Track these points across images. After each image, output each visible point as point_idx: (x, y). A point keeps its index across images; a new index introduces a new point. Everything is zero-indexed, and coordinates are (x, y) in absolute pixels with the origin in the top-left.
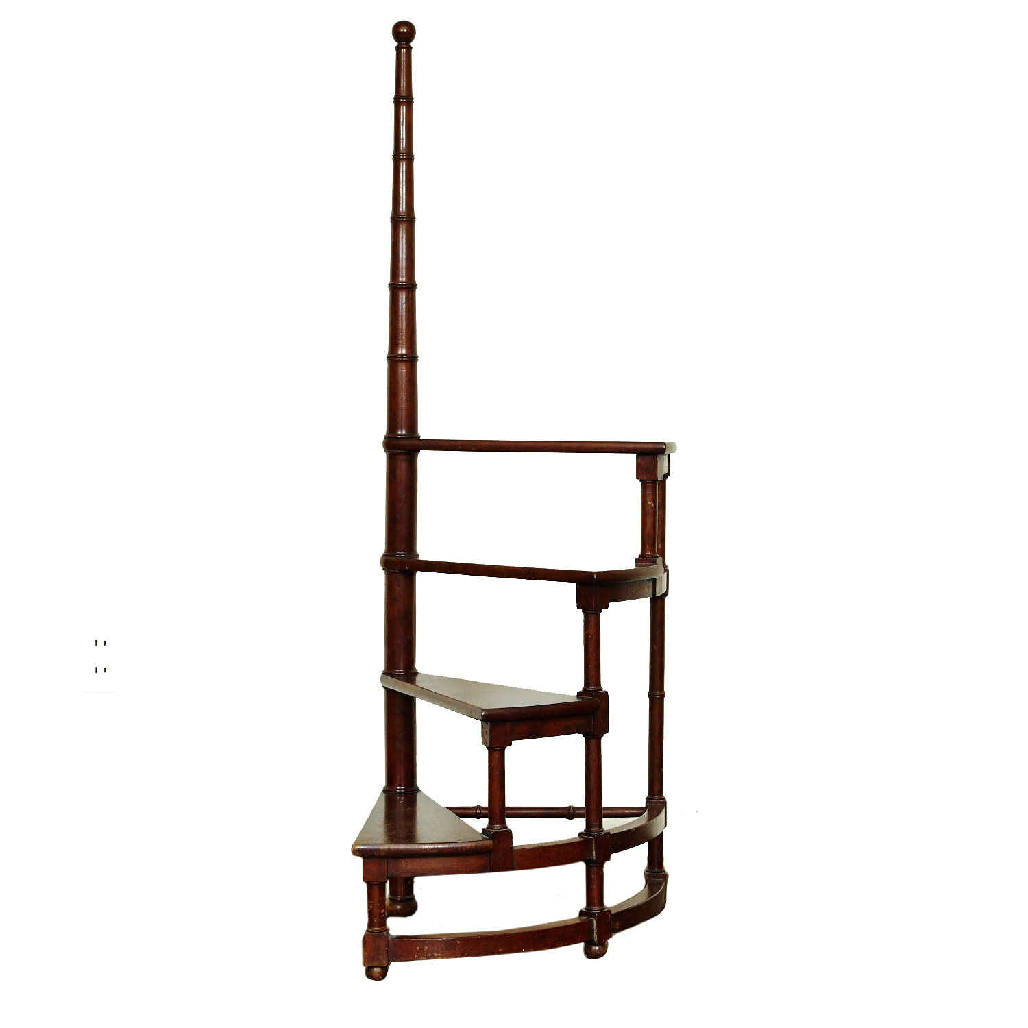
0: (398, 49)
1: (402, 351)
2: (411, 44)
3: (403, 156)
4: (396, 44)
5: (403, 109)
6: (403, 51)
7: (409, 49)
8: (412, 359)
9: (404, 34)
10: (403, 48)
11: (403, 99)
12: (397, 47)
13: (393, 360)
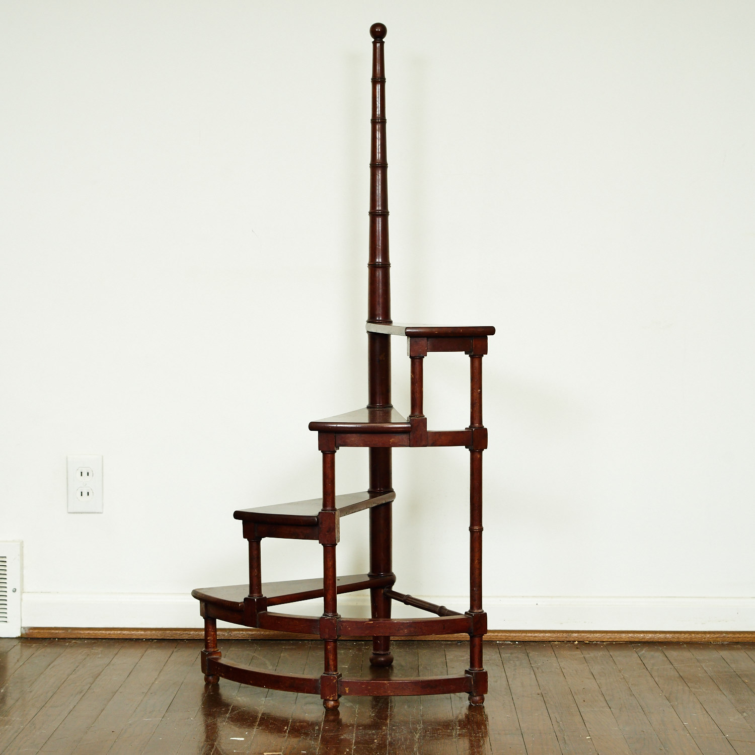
0: (374, 43)
1: (379, 260)
2: (384, 40)
3: (378, 120)
4: (373, 40)
5: (378, 87)
6: (378, 45)
7: (382, 43)
8: (386, 266)
9: (378, 32)
10: (378, 43)
11: (379, 79)
12: (373, 42)
13: (373, 266)
